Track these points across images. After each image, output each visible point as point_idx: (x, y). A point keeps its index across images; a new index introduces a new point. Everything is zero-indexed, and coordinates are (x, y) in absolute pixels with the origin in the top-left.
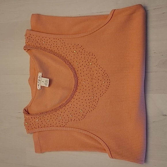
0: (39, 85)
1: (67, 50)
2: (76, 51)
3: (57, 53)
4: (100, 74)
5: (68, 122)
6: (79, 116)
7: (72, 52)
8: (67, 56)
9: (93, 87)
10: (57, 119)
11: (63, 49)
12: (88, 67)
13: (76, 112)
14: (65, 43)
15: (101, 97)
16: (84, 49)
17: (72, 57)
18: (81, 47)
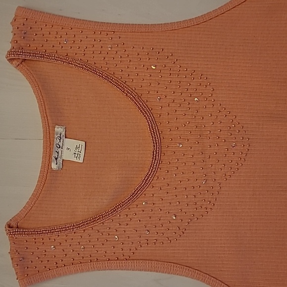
0: (56, 159)
1: (131, 63)
2: (155, 66)
3: (103, 69)
4: (222, 125)
5: (139, 248)
6: (169, 232)
7: (145, 67)
8: (130, 77)
9: (203, 156)
10: (108, 243)
11: (120, 60)
12: (190, 106)
13: (161, 222)
14: (125, 46)
15: (227, 181)
16: (178, 62)
17: (145, 81)
18: (170, 57)
